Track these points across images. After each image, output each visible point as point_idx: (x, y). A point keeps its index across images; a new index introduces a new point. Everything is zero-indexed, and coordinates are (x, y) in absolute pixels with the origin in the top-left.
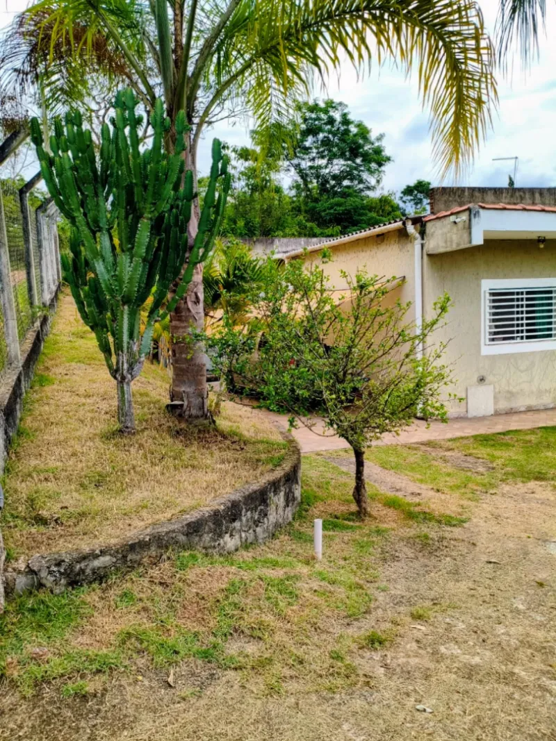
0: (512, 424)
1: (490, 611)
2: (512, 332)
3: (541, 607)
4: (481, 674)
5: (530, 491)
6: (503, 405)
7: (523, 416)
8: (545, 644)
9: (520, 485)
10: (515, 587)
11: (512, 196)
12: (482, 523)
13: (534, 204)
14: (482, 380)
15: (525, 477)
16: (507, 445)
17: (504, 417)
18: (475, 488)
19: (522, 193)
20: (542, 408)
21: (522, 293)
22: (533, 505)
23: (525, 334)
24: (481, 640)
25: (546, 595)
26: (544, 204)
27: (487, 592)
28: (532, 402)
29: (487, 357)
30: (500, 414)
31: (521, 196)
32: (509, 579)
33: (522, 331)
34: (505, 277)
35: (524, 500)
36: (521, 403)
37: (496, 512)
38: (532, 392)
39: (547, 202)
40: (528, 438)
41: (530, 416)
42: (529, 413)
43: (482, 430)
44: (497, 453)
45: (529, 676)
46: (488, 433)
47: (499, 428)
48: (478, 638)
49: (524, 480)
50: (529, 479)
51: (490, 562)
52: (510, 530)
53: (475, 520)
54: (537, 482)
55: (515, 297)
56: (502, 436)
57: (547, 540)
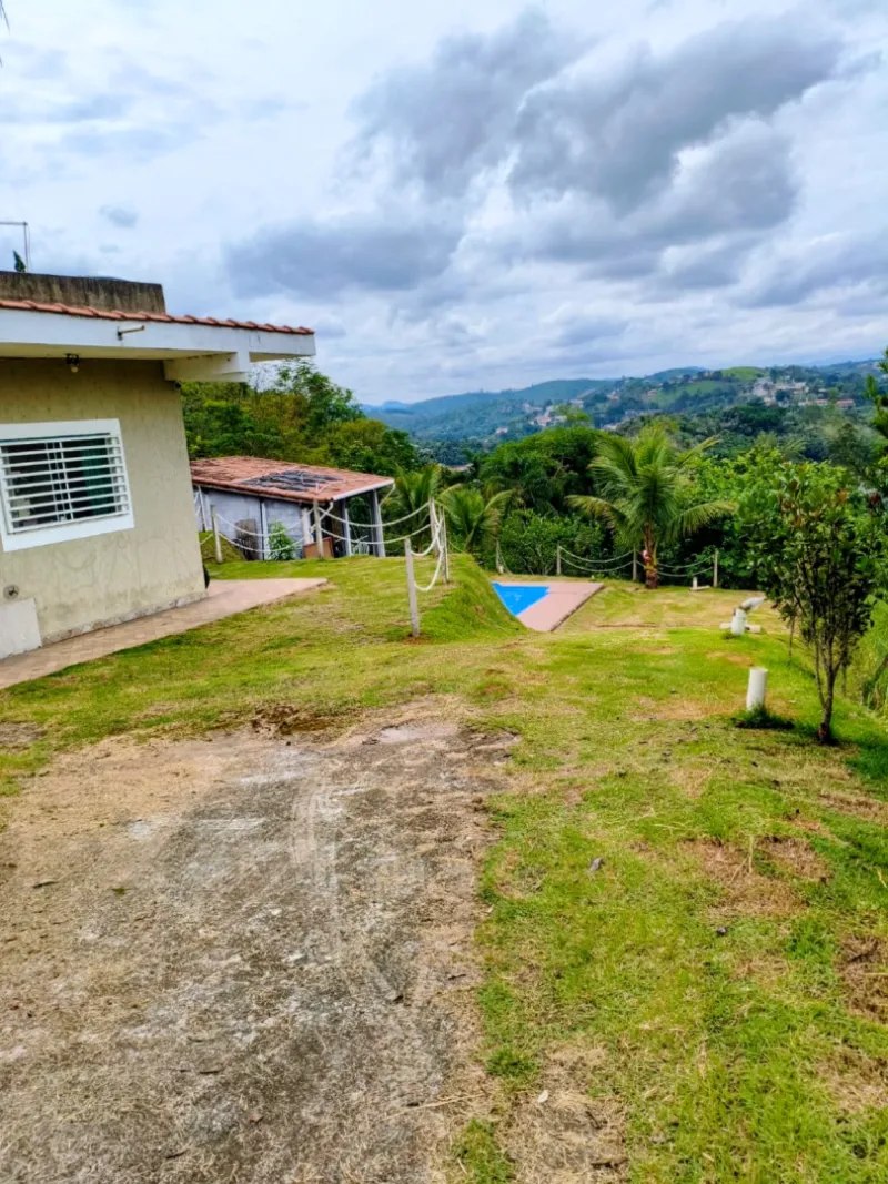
0: (72, 655)
1: (40, 963)
2: (51, 509)
3: (122, 925)
4: (25, 1070)
5: (103, 753)
6: (55, 628)
7: (89, 640)
8: (127, 979)
9: (87, 748)
10: (81, 909)
11: (13, 286)
12: (26, 827)
13: (52, 301)
14: (12, 593)
15: (94, 735)
16: (66, 691)
17: (60, 647)
18: (11, 773)
19: (30, 283)
20: (118, 622)
21: (57, 445)
22: (108, 773)
23: (72, 510)
24: (25, 1016)
25: (128, 904)
26: (69, 303)
27: (36, 935)
28: (102, 615)
29: (14, 553)
30: (54, 644)
31: (29, 287)
32: (72, 900)
33: (67, 506)
34: (24, 419)
35: (93, 771)
36: (83, 621)
37: (48, 802)
38: (99, 600)
39: (74, 299)
40: (97, 672)
41: (100, 638)
42: (98, 634)
43: (25, 674)
44: (48, 708)
45: (102, 1037)
46: (33, 678)
47: (52, 667)
48: (20, 1015)
49: (94, 739)
50: (101, 736)
51: (40, 886)
52: (72, 824)
53: (13, 826)
54: (113, 738)
55: (47, 451)
56: (58, 679)
57: (129, 821)
